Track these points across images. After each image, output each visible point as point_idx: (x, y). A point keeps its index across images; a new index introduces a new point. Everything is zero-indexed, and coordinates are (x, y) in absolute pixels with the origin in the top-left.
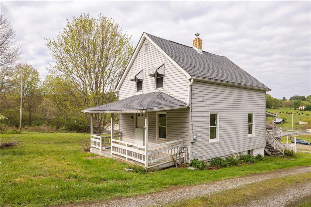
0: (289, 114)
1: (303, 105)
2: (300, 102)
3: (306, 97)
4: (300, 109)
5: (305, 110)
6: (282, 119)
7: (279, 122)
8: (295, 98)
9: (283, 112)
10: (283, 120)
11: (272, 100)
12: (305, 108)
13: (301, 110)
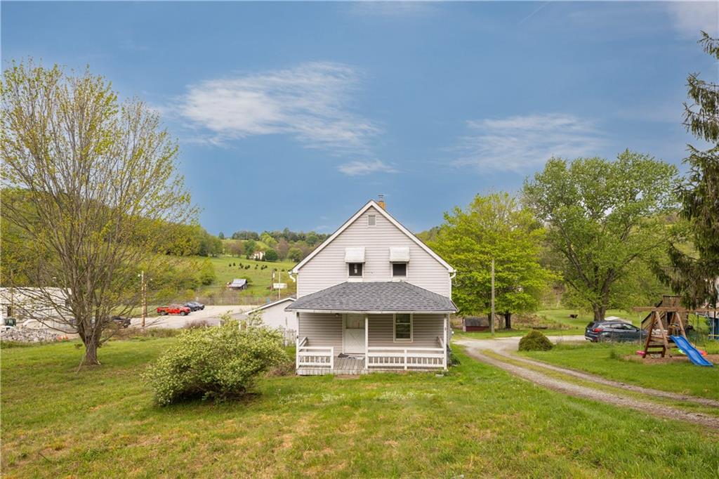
0: (246, 268)
1: (259, 250)
2: (253, 244)
3: (259, 235)
4: (255, 257)
5: (263, 260)
6: (245, 280)
7: (240, 286)
8: (242, 235)
9: (234, 265)
10: (246, 282)
11: (210, 240)
12: (263, 257)
13: (257, 260)
